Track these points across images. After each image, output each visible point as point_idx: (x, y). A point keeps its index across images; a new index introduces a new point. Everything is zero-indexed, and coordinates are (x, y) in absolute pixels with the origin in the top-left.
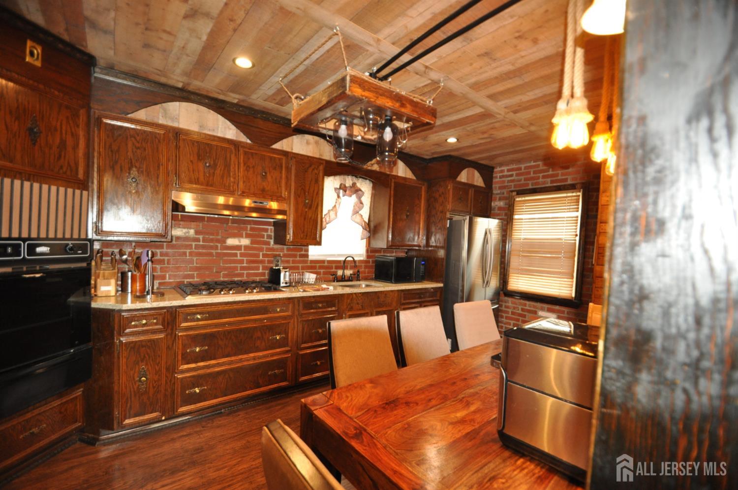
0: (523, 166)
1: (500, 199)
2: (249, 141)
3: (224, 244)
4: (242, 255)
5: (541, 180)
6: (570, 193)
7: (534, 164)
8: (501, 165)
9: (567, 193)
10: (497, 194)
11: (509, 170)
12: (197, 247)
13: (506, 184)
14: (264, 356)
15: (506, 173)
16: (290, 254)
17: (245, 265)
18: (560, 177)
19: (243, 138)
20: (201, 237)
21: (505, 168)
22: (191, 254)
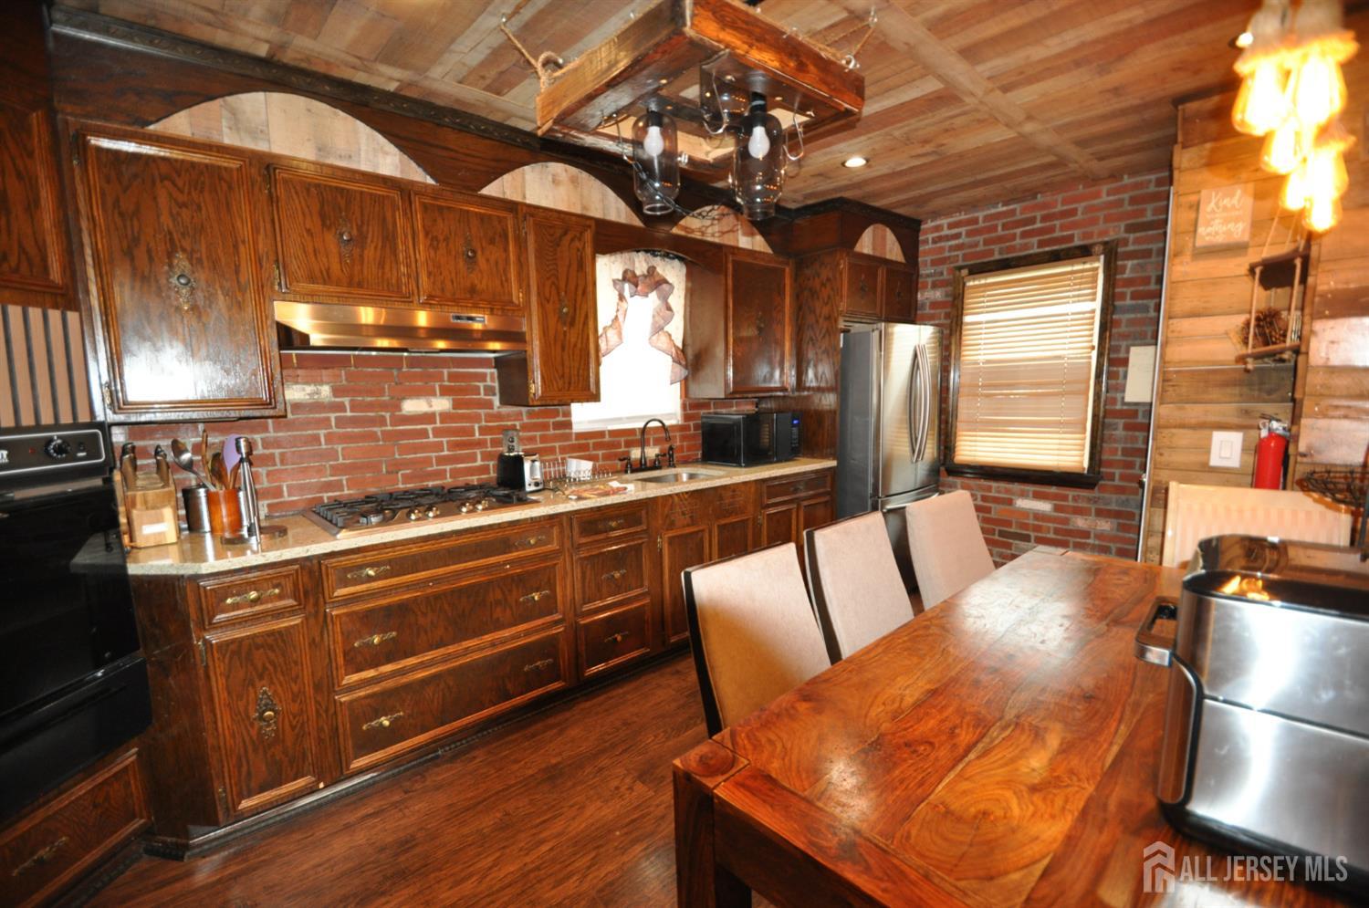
0: (980, 215)
1: (935, 286)
2: (430, 181)
3: (397, 413)
4: (437, 432)
5: (1018, 241)
6: (1078, 263)
7: (1005, 209)
8: (936, 214)
9: (1072, 265)
10: (928, 276)
11: (951, 226)
12: (341, 422)
13: (947, 254)
14: (513, 638)
15: (946, 232)
16: (535, 424)
17: (446, 453)
18: (1057, 234)
19: (418, 175)
20: (346, 401)
21: (944, 222)
22: (329, 438)
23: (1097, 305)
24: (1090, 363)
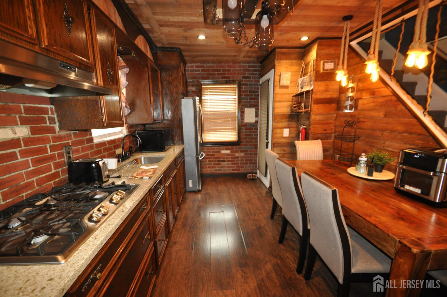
0: (205, 65)
1: (193, 86)
4: (24, 154)
5: (216, 76)
6: (232, 85)
7: (212, 65)
8: (192, 62)
9: (230, 85)
10: (191, 82)
11: (196, 67)
13: (196, 76)
15: (195, 68)
16: (78, 141)
18: (226, 76)
21: (194, 65)
23: (236, 97)
24: (236, 113)
